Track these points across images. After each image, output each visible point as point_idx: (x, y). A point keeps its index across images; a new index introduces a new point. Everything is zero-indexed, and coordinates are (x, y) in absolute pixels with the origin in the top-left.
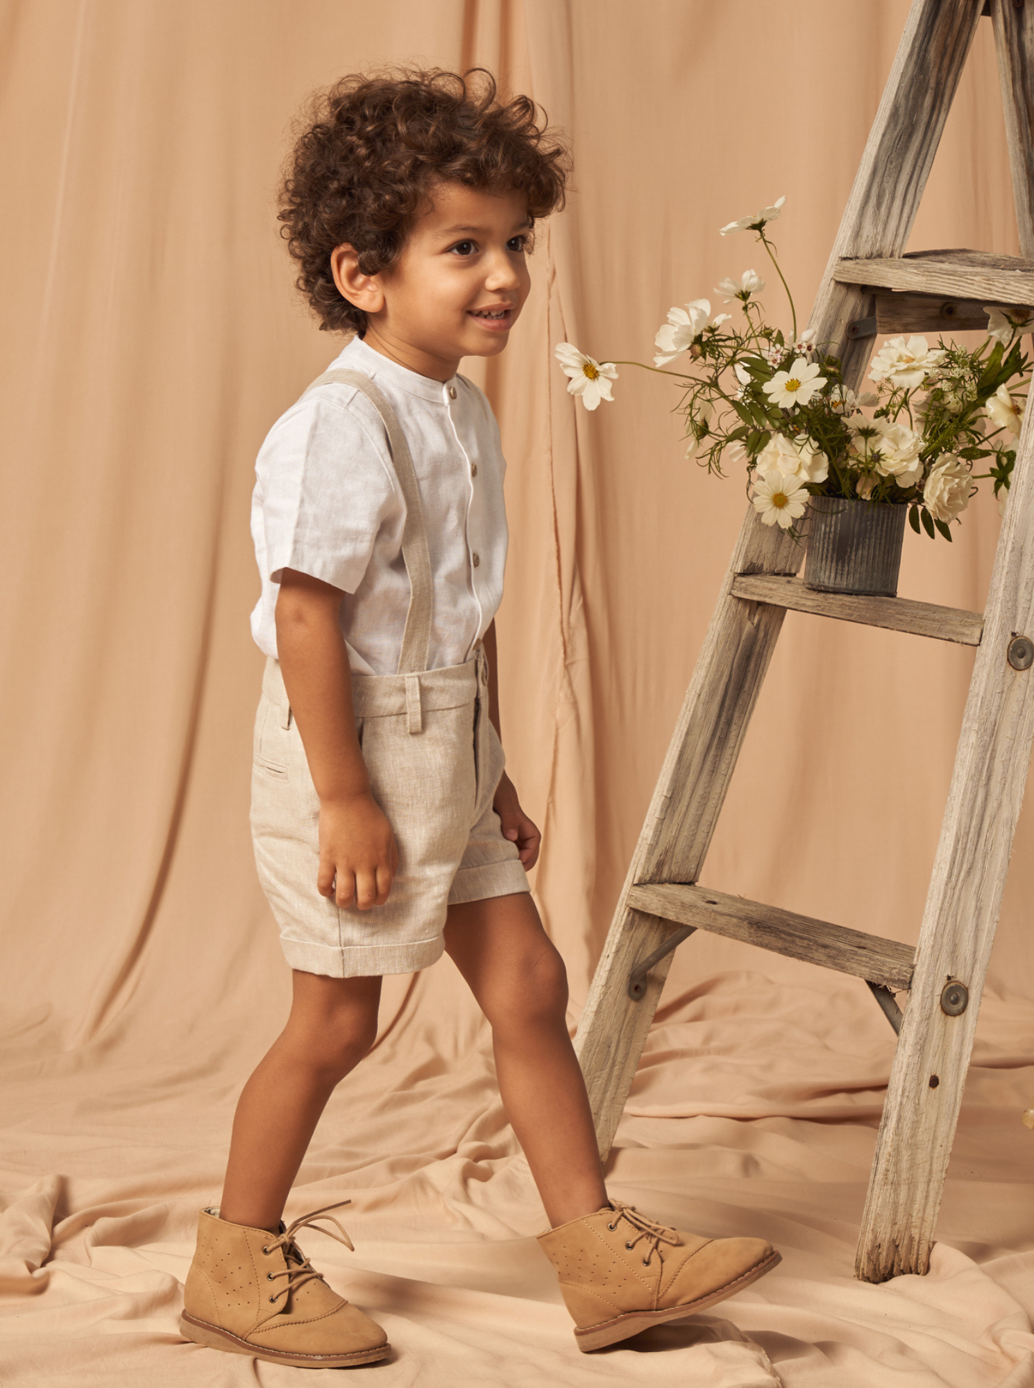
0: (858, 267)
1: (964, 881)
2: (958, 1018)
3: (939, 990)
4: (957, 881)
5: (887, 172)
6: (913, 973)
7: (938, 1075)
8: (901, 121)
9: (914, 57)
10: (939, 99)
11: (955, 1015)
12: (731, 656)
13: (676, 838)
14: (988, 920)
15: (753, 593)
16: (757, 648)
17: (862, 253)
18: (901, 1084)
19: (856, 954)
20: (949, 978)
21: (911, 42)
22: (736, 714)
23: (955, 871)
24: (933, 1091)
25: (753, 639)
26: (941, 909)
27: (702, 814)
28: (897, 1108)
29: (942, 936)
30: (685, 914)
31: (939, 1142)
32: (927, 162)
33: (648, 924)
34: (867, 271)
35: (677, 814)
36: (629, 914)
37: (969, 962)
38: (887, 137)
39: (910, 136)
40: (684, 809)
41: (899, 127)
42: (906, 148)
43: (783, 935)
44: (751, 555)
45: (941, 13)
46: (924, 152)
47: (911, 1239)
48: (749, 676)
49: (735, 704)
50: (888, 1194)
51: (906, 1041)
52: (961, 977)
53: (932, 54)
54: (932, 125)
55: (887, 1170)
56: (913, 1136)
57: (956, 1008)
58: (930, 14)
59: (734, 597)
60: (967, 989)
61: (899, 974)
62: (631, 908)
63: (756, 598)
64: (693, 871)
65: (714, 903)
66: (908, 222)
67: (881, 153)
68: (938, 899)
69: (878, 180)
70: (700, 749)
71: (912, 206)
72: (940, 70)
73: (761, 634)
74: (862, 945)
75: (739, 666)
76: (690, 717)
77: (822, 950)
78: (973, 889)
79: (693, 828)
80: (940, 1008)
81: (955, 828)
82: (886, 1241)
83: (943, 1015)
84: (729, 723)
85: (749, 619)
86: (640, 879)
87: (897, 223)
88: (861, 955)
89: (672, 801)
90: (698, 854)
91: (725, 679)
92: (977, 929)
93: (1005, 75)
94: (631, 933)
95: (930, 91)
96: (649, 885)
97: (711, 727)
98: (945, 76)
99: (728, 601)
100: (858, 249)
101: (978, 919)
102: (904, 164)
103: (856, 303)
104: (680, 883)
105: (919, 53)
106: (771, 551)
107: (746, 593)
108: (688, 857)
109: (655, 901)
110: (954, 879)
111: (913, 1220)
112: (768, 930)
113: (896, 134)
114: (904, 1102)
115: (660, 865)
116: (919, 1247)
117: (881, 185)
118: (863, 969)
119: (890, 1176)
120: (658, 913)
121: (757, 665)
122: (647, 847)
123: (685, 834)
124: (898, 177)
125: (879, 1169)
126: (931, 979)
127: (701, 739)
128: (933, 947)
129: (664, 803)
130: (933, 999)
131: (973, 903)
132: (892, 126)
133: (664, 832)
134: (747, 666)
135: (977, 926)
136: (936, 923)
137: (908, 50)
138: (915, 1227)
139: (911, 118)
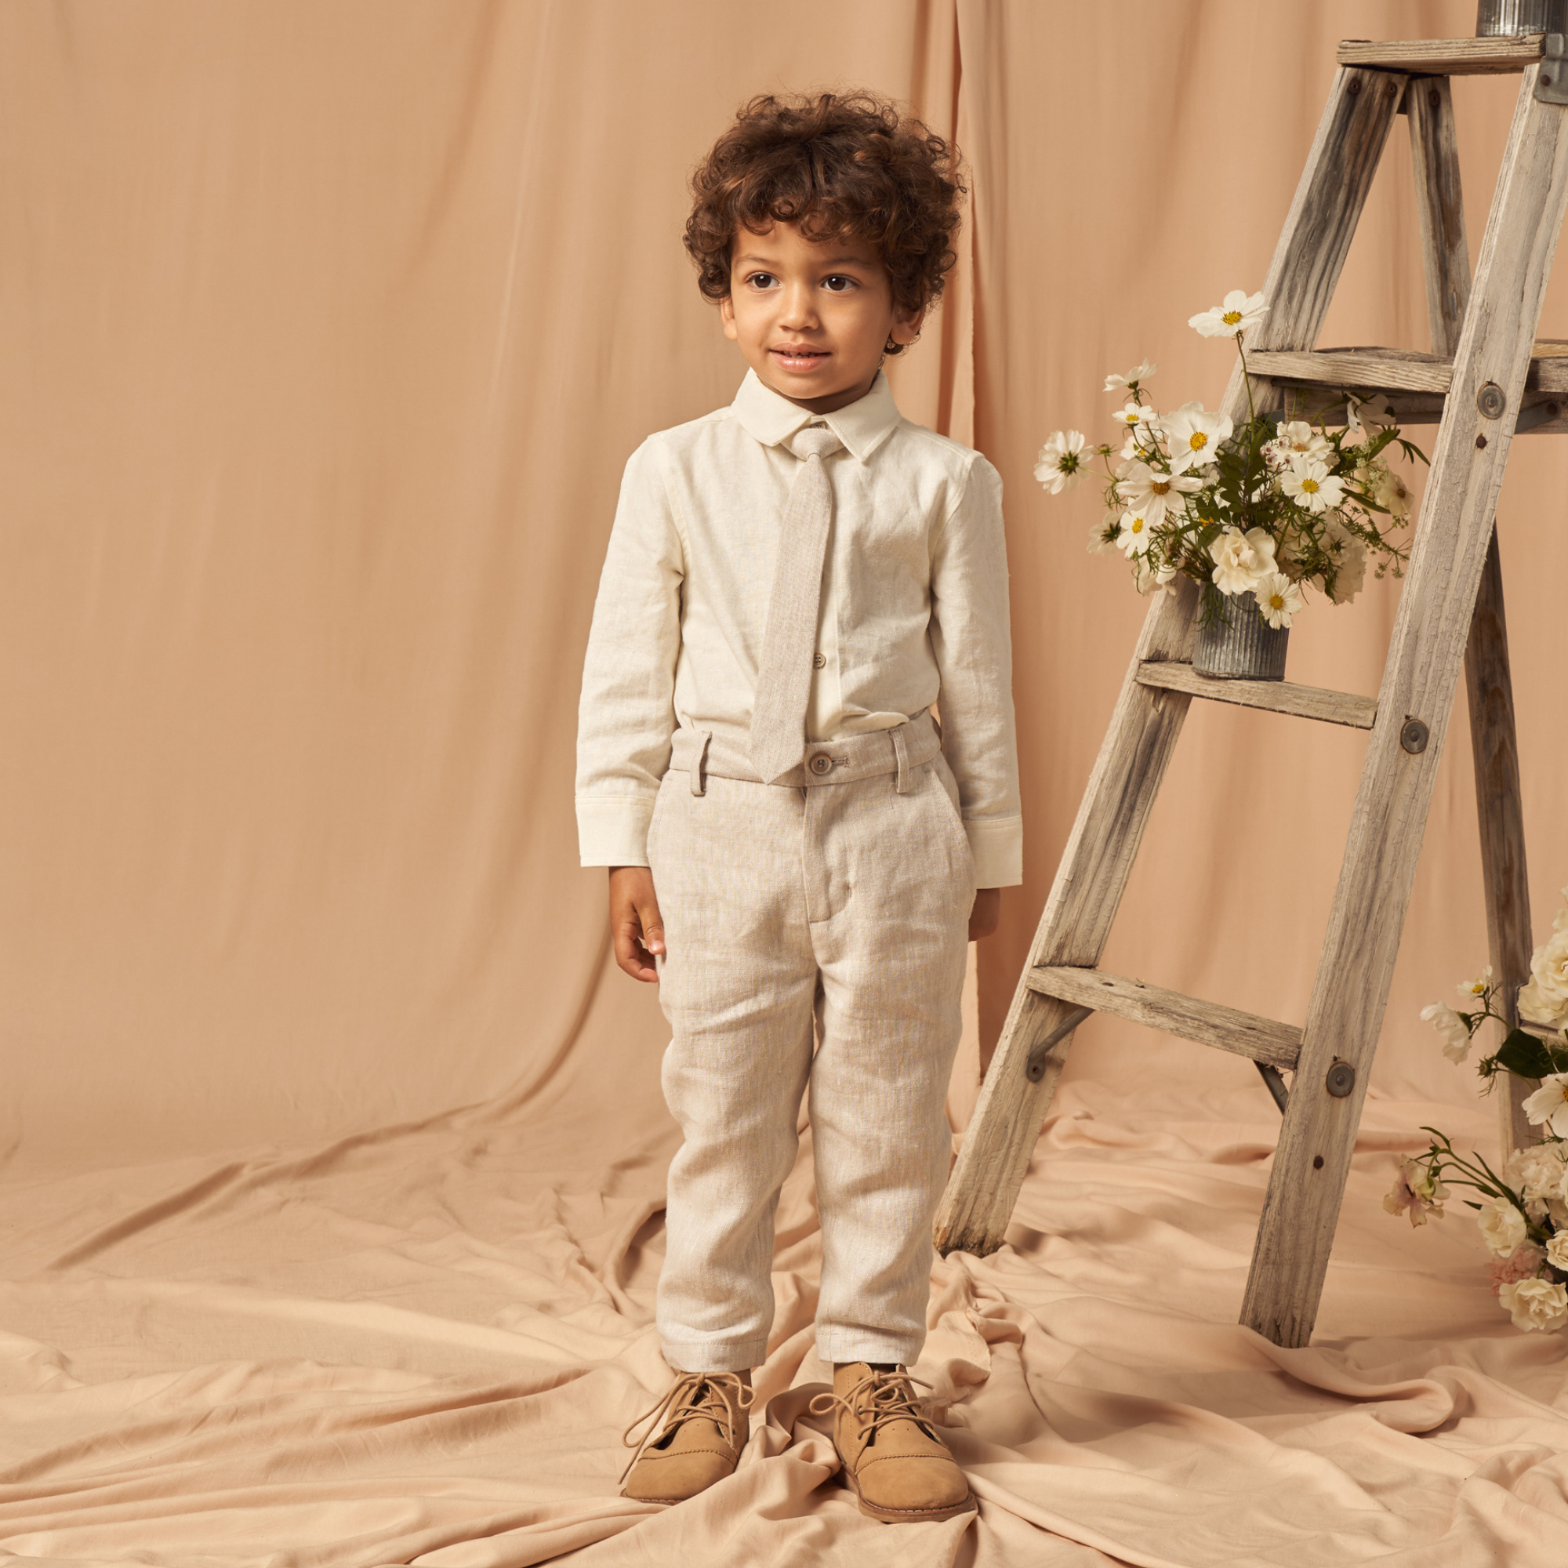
0: (1268, 358)
1: (1353, 962)
2: (1344, 1100)
3: (1325, 1071)
4: (1345, 962)
5: (1299, 266)
6: (1299, 1053)
7: (1322, 1156)
8: (1313, 217)
9: (1328, 154)
10: (1353, 195)
11: (1341, 1097)
12: (1135, 742)
13: (1077, 922)
14: (1376, 1002)
15: (1157, 680)
16: (1161, 736)
17: (1272, 346)
18: (1285, 1163)
19: (1245, 1034)
20: (1335, 1059)
21: (1325, 138)
22: (1140, 801)
23: (1344, 952)
24: (1317, 1172)
25: (1158, 726)
26: (1329, 990)
27: (1103, 899)
28: (1281, 1188)
29: (1329, 1017)
30: (1082, 995)
31: (1323, 1223)
32: (1339, 258)
33: (1047, 1007)
34: (1276, 362)
35: (1078, 898)
36: (1028, 995)
37: (1357, 1043)
38: (1300, 231)
39: (1323, 231)
40: (1085, 893)
41: (1312, 222)
42: (1319, 242)
43: (1175, 1016)
44: (1156, 642)
45: (1357, 109)
46: (1337, 247)
47: (1294, 1320)
48: (1153, 763)
49: (1139, 791)
50: (1269, 1274)
51: (1290, 1121)
52: (1346, 1057)
53: (1346, 151)
54: (1346, 221)
55: (1268, 1250)
56: (1298, 1215)
57: (1341, 1089)
58: (1345, 111)
59: (1139, 684)
60: (1354, 1070)
61: (1285, 1054)
62: (1030, 990)
63: (1159, 684)
64: (1094, 955)
65: (1111, 985)
66: (1320, 316)
67: (1294, 247)
68: (1326, 980)
69: (1290, 274)
70: (1102, 833)
71: (1324, 301)
72: (1354, 167)
73: (1166, 721)
74: (1252, 1026)
75: (1143, 753)
76: (1092, 801)
77: (1212, 1031)
78: (1362, 970)
79: (1094, 912)
80: (1325, 1089)
81: (1344, 909)
82: (1267, 1320)
83: (1329, 1096)
84: (1132, 808)
85: (1154, 706)
86: (1040, 961)
87: (1308, 316)
88: (1250, 1036)
89: (1073, 884)
90: (1099, 938)
91: (1128, 765)
92: (1365, 1012)
93: (1420, 172)
94: (1030, 1015)
95: (1343, 187)
96: (1049, 968)
97: (1114, 812)
98: (1359, 173)
99: (1133, 688)
100: (1269, 341)
101: (1366, 1002)
102: (1317, 258)
103: (1266, 395)
104: (1080, 967)
105: (1333, 149)
106: (1177, 639)
107: (1150, 680)
108: (1088, 941)
109: (1054, 982)
110: (1342, 960)
111: (1295, 1301)
112: (1160, 1011)
113: (1309, 228)
114: (1287, 1182)
115: (1060, 948)
116: (1300, 1328)
117: (1293, 279)
118: (1251, 1049)
119: (1272, 1256)
120: (1055, 994)
121: (1161, 752)
122: (1047, 929)
123: (1086, 917)
124: (1310, 272)
125: (1261, 1248)
126: (1317, 1059)
127: (1104, 824)
128: (1320, 1027)
129: (1065, 887)
130: (1319, 1080)
131: (1362, 985)
132: (1305, 220)
133: (1064, 915)
134: (1151, 752)
135: (1365, 1008)
136: (1323, 1003)
137: (1322, 145)
138: (1296, 1308)
139: (1324, 212)
